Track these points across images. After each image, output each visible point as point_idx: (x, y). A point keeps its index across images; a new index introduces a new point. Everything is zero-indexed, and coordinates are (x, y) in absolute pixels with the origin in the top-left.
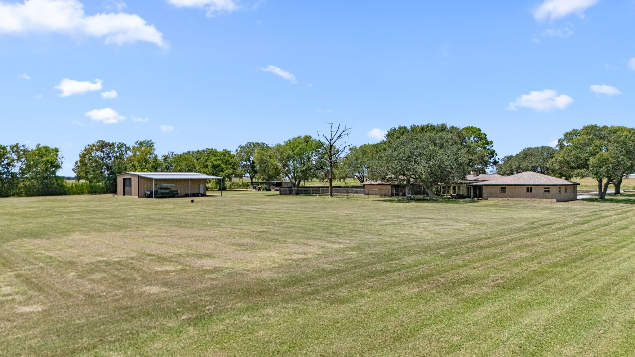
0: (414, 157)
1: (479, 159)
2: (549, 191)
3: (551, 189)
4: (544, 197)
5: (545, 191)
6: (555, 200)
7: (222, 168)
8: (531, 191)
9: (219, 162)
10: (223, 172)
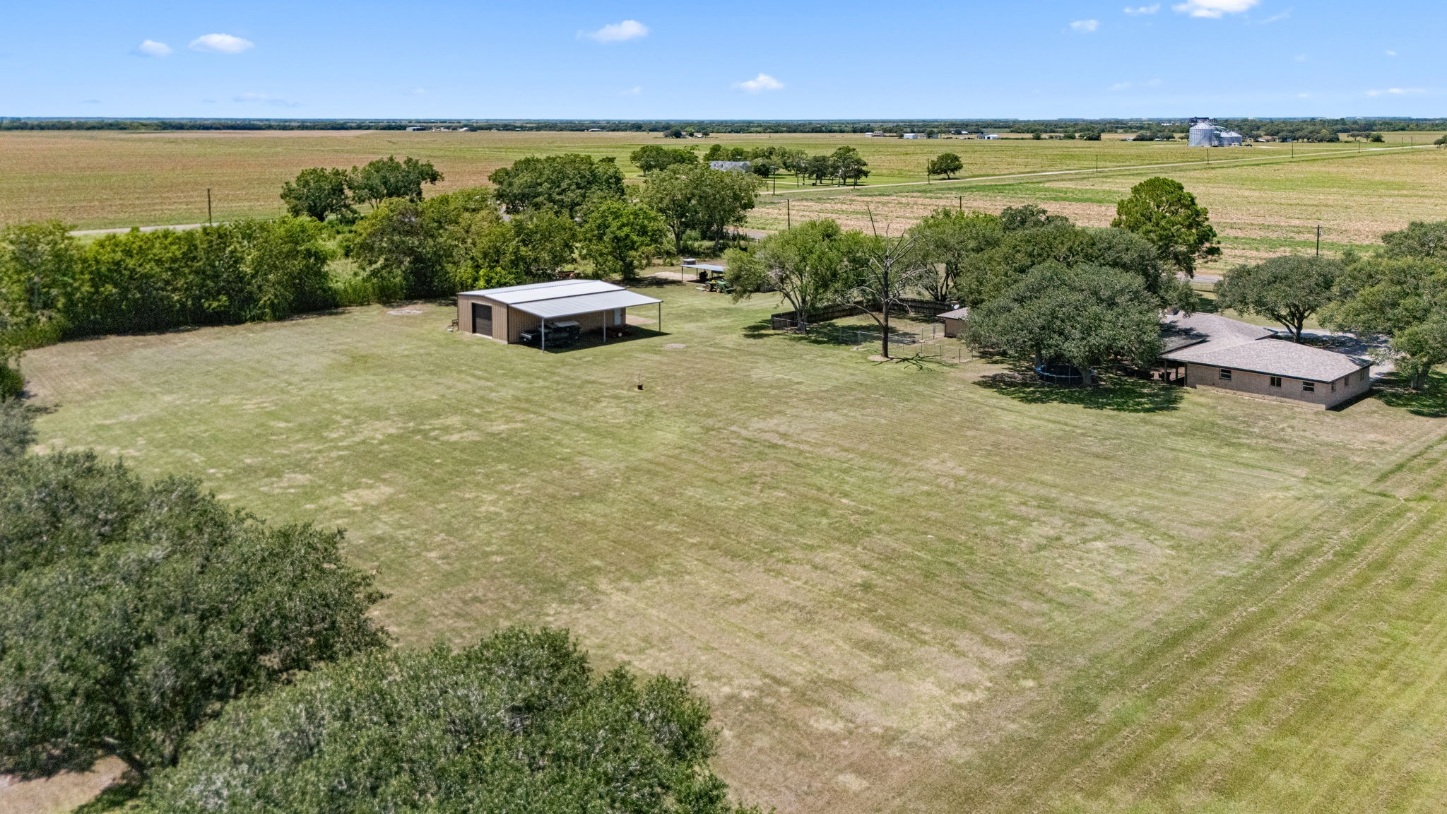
0: (1058, 323)
1: (1181, 300)
2: (1312, 390)
3: (1317, 387)
4: (1302, 398)
5: (1306, 389)
6: (1323, 407)
7: (633, 243)
8: (1279, 385)
9: (626, 230)
10: (636, 250)
